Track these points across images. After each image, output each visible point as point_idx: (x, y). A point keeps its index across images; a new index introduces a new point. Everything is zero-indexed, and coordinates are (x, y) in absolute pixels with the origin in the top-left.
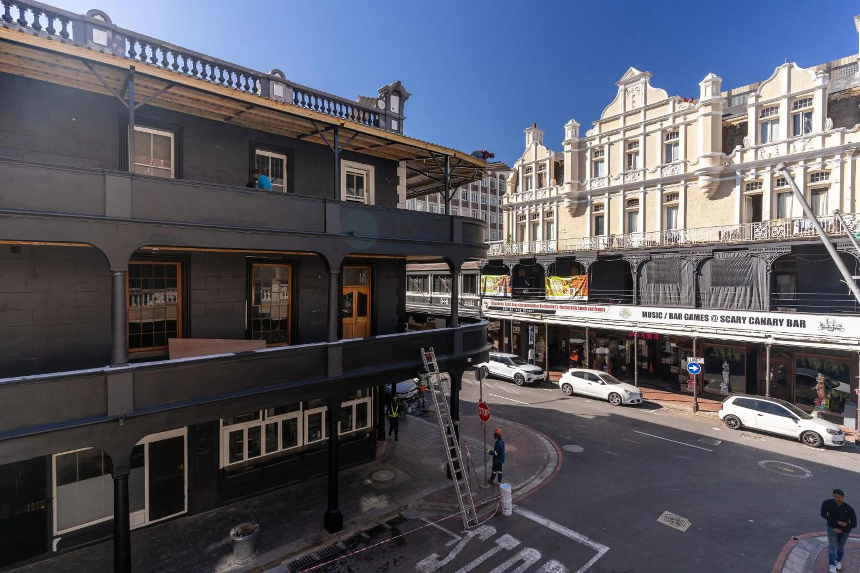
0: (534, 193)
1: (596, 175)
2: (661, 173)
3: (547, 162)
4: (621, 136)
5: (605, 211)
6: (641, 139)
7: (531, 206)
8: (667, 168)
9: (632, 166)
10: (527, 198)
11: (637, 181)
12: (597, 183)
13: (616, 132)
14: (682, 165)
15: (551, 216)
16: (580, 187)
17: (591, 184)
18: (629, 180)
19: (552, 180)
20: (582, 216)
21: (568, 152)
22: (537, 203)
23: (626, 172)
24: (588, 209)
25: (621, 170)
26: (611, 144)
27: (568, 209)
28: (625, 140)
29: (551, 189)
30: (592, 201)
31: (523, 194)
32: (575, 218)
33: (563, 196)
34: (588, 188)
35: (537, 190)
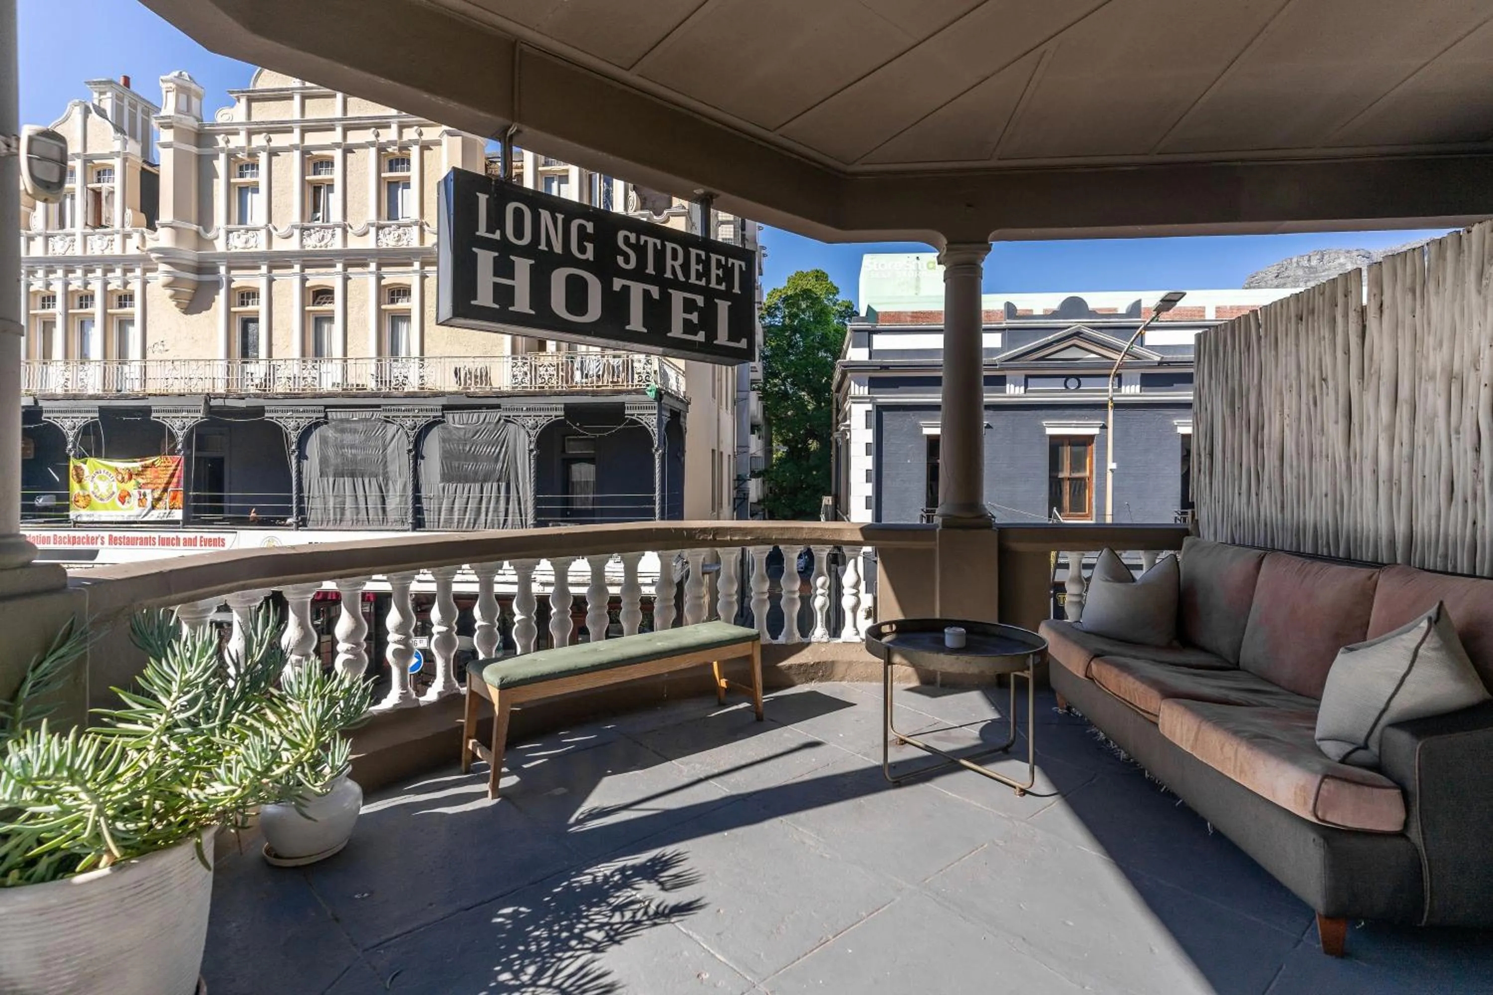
0: (79, 238)
1: (242, 220)
2: (378, 239)
3: (117, 163)
4: (294, 138)
5: (261, 307)
6: (337, 154)
7: (69, 271)
8: (387, 229)
9: (320, 215)
10: (58, 248)
11: (329, 248)
12: (243, 238)
13: (284, 128)
14: (416, 229)
15: (131, 306)
16: (201, 241)
17: (228, 239)
18: (312, 243)
19: (129, 212)
20: (204, 313)
21: (165, 146)
22: (89, 265)
23: (306, 224)
24: (221, 298)
25: (296, 218)
26: (273, 153)
27: (169, 292)
28: (305, 152)
29: (127, 236)
30: (230, 281)
31: (47, 238)
32: (189, 316)
33: (153, 255)
34: (220, 246)
35: (89, 230)
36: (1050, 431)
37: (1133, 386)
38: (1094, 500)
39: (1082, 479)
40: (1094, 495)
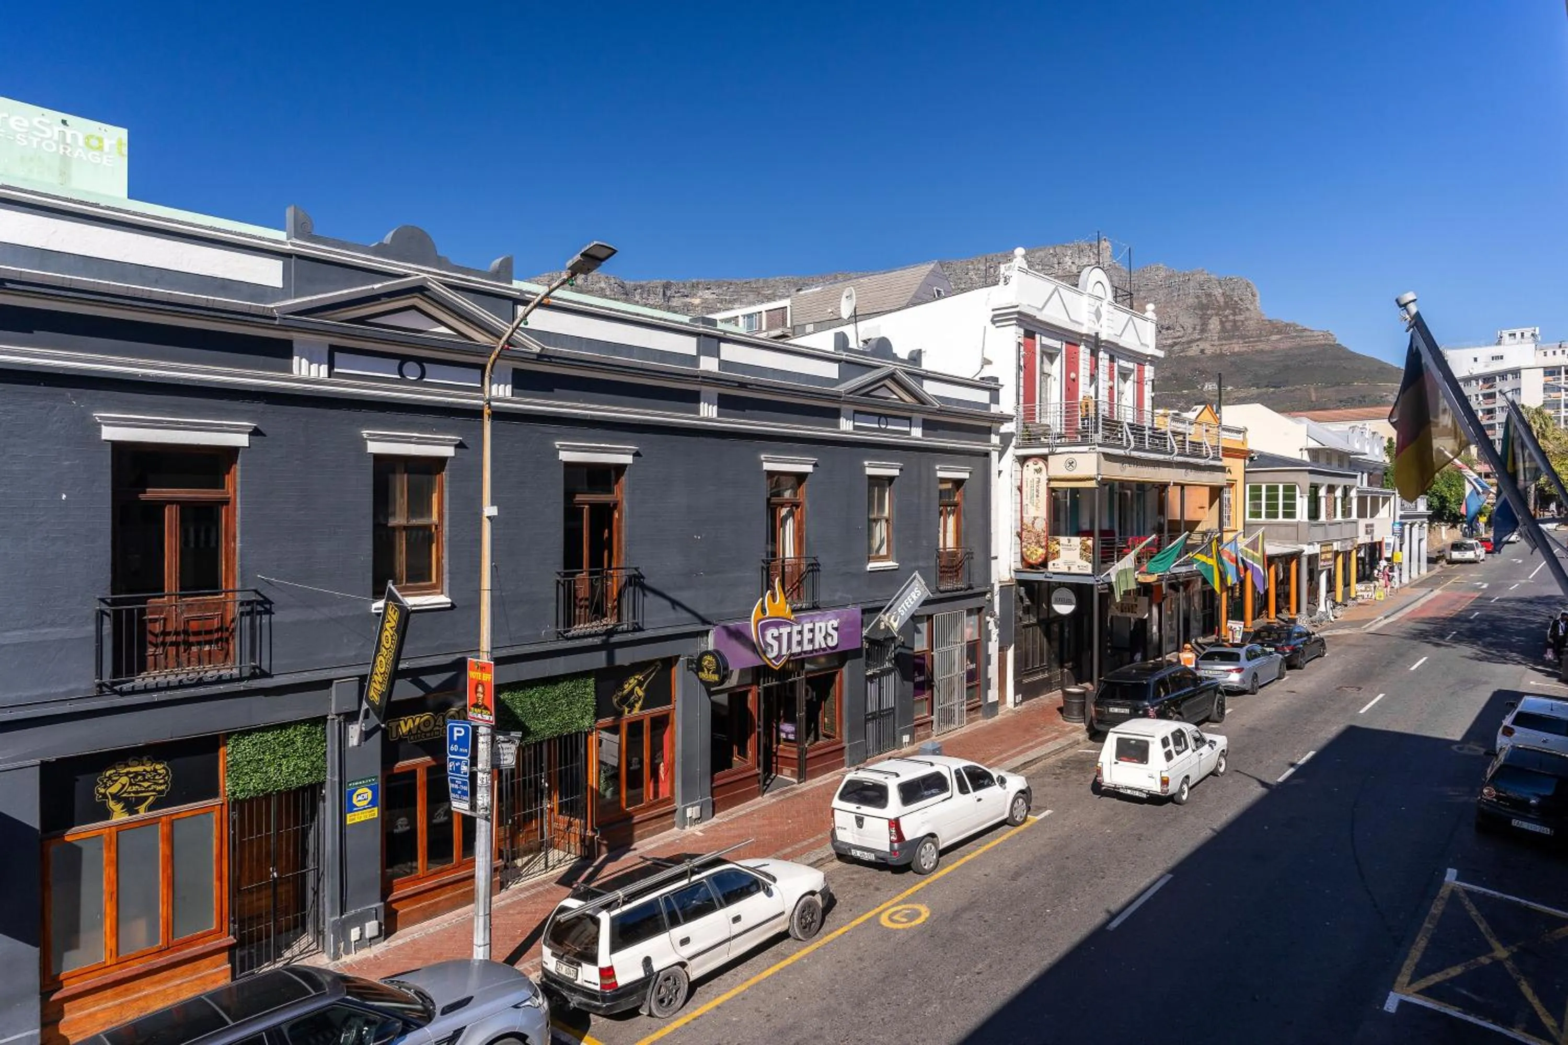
36: (374, 447)
37: (502, 386)
38: (445, 561)
39: (427, 528)
40: (446, 555)
